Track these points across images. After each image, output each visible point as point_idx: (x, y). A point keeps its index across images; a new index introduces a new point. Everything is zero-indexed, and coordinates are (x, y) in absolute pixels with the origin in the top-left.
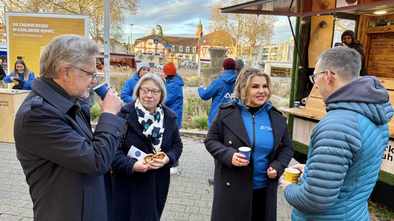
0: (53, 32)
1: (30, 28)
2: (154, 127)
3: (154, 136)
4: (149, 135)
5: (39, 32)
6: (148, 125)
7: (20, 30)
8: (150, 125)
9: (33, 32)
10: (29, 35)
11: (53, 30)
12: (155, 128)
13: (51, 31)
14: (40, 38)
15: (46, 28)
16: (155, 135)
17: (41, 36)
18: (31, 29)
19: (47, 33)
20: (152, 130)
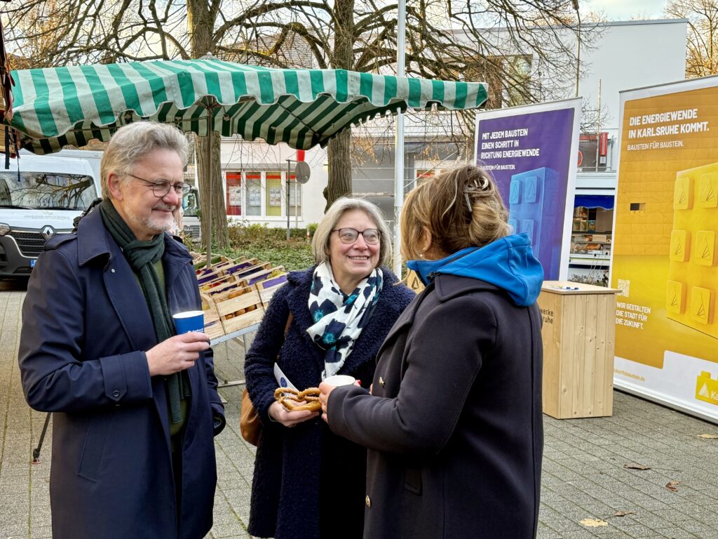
0: (705, 130)
1: (661, 124)
2: (334, 320)
3: (327, 340)
4: (317, 336)
5: (678, 133)
6: (321, 314)
7: (642, 133)
8: (325, 314)
9: (665, 135)
10: (657, 145)
11: (706, 123)
12: (333, 322)
13: (701, 126)
14: (678, 148)
15: (692, 121)
16: (329, 338)
17: (680, 143)
18: (662, 127)
19: (693, 134)
20: (327, 326)
